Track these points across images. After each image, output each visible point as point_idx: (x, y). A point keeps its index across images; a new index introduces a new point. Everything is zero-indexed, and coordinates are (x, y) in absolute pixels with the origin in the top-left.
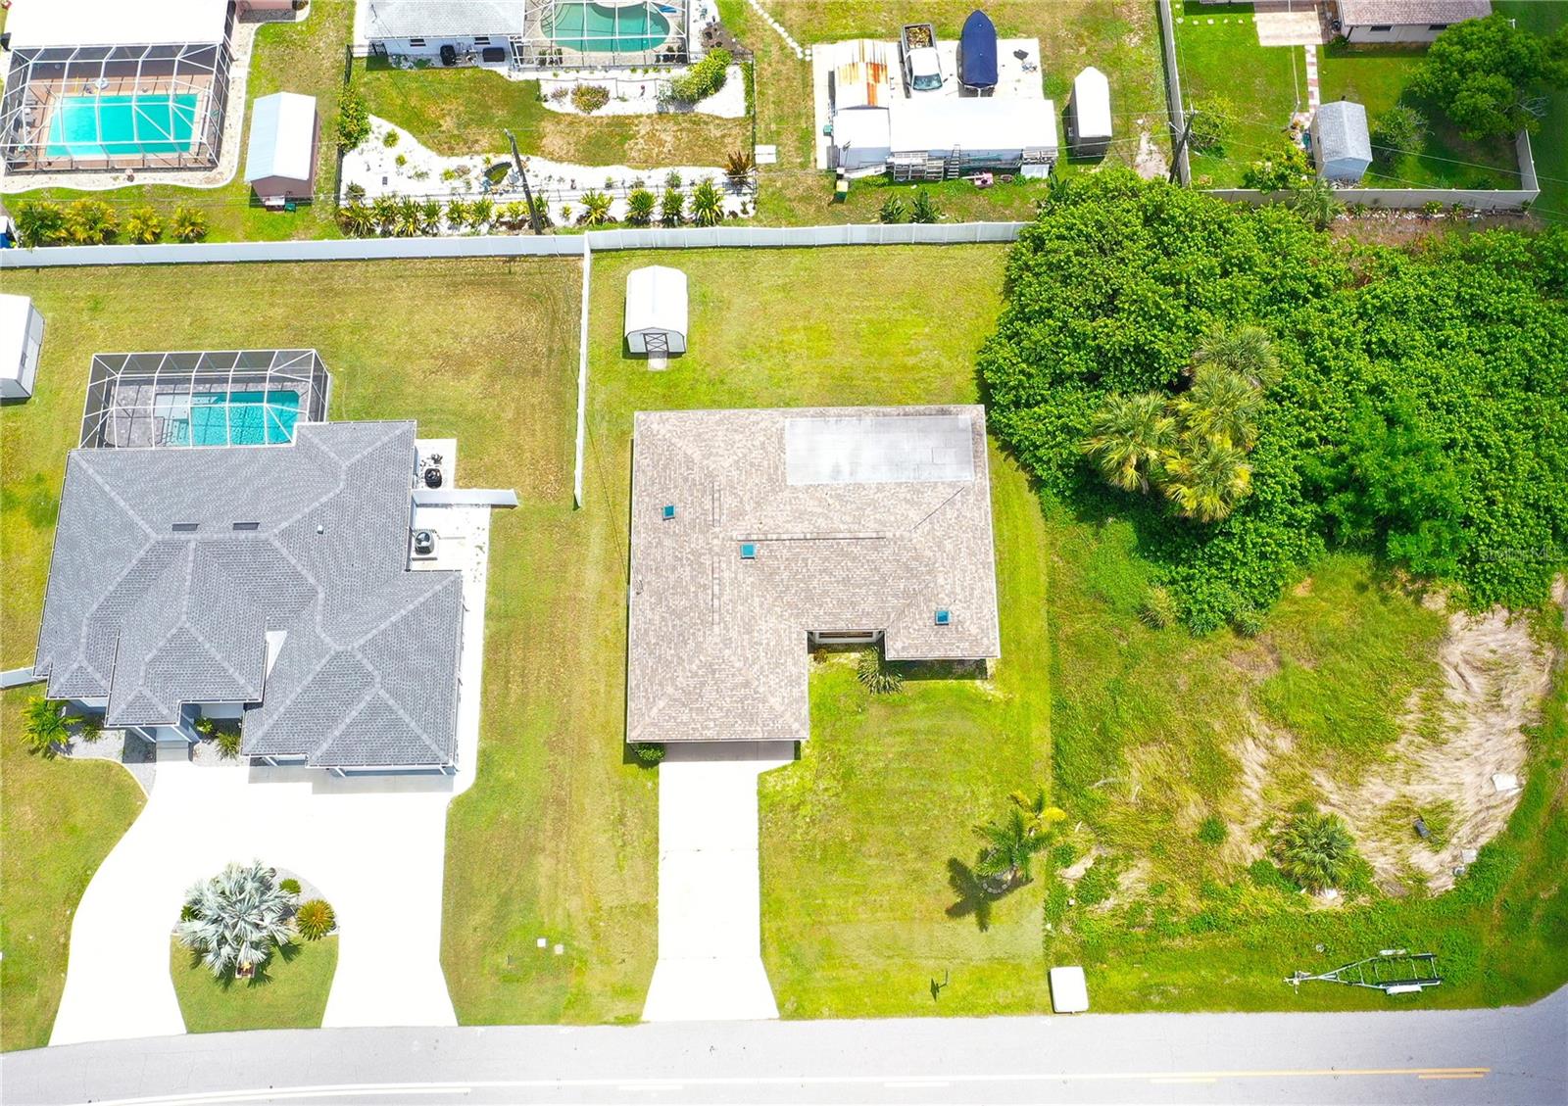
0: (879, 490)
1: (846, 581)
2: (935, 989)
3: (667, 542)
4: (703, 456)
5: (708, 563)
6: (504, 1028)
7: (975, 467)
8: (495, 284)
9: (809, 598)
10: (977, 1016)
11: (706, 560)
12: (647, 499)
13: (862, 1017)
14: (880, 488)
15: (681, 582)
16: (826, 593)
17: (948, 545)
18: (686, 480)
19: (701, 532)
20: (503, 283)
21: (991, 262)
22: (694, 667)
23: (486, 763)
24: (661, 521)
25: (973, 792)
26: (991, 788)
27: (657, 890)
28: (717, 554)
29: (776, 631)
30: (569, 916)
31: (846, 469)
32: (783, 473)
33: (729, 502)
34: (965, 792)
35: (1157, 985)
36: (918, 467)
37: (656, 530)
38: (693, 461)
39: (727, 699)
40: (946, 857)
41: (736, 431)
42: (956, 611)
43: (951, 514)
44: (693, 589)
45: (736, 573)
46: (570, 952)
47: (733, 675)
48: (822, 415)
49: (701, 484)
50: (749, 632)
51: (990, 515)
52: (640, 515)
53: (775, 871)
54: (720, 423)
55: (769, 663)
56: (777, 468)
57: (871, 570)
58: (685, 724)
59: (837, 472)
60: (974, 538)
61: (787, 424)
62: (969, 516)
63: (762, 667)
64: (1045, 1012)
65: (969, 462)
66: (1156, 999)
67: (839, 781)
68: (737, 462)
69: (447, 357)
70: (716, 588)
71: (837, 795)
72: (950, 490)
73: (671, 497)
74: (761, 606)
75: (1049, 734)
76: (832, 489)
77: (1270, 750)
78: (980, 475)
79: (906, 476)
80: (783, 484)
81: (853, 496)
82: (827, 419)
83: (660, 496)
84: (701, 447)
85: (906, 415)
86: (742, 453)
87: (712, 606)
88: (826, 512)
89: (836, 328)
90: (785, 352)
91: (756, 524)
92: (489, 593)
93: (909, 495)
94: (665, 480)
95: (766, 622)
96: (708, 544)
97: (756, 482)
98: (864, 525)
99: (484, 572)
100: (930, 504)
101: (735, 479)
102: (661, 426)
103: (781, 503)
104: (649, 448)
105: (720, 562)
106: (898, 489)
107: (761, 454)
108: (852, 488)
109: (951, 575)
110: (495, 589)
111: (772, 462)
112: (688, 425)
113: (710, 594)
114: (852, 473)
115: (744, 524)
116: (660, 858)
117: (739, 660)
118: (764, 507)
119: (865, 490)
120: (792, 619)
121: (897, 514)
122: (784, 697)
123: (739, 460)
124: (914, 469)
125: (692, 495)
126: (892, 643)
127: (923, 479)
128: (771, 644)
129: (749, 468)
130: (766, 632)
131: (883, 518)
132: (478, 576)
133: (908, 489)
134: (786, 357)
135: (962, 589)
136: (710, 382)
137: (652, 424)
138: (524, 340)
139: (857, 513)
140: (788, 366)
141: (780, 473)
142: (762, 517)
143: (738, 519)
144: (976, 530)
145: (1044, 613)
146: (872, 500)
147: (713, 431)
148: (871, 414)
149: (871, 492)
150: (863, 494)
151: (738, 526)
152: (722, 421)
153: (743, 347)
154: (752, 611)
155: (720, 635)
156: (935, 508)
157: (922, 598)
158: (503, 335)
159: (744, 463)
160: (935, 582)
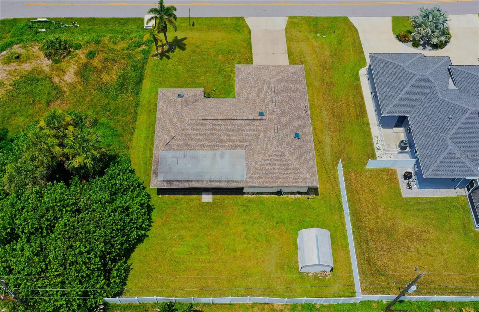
0: (203, 145)
1: (219, 108)
3: (296, 125)
4: (284, 155)
6: (332, 16)
7: (159, 157)
9: (235, 105)
11: (279, 112)
12: (308, 146)
13: (217, 17)
14: (202, 147)
15: (289, 108)
16: (228, 106)
17: (175, 120)
18: (291, 146)
19: (282, 122)
24: (300, 134)
25: (174, 67)
26: (167, 69)
27: (287, 45)
29: (248, 94)
30: (316, 41)
31: (218, 156)
33: (271, 134)
34: (177, 67)
36: (185, 157)
37: (302, 132)
38: (289, 153)
39: (266, 71)
40: (186, 51)
41: (270, 172)
42: (175, 98)
43: (172, 133)
44: (284, 103)
45: (266, 108)
46: (314, 35)
48: (228, 182)
49: (284, 142)
50: (259, 90)
51: (155, 139)
52: (310, 141)
53: (246, 48)
54: (277, 178)
55: (251, 82)
56: (250, 156)
57: (208, 110)
58: (282, 67)
59: (222, 156)
60: (163, 128)
61: (245, 177)
62: (164, 136)
67: (223, 70)
70: (274, 100)
71: (224, 66)
72: (172, 145)
73: (296, 142)
74: (255, 100)
75: (143, 85)
76: (224, 146)
78: (157, 155)
79: (190, 153)
80: (247, 150)
81: (215, 142)
82: (226, 179)
83: (302, 145)
84: (285, 161)
85: (188, 181)
86: (266, 157)
87: (275, 94)
88: (227, 132)
89: (220, 252)
90: (246, 238)
91: (259, 126)
92: (370, 132)
93: (190, 142)
94: (300, 151)
95: (252, 96)
96: (279, 117)
97: (259, 146)
98: (211, 124)
99: (374, 140)
100: (181, 136)
101: (268, 144)
102: (305, 177)
103: (247, 138)
104: (310, 168)
105: (273, 110)
106: (195, 146)
107: (257, 159)
108: (215, 147)
109: (175, 109)
110: (368, 134)
111: (252, 157)
112: (293, 177)
113: (276, 99)
114: (215, 155)
115: (264, 126)
116: (287, 52)
117: (263, 79)
118: (255, 136)
119: (210, 146)
120: (242, 100)
121: (196, 130)
122: (245, 74)
123: (267, 153)
124: (186, 156)
125: (287, 139)
126: (202, 93)
127: (183, 152)
128: (250, 89)
129: (263, 151)
130: (252, 92)
131: (202, 127)
132: (376, 138)
133: (190, 146)
134: (246, 235)
135: (171, 106)
136: (283, 223)
137: (310, 178)
138: (382, 249)
139: (214, 131)
140: (244, 230)
141: (248, 154)
142: (255, 130)
143: (266, 128)
144: (162, 131)
145: (137, 124)
146: (206, 140)
147: (280, 172)
148: (205, 182)
149: (207, 145)
150: (211, 143)
151: (266, 125)
152: (276, 179)
153: (268, 241)
154: (258, 97)
155: (271, 84)
156: (179, 134)
157: (188, 103)
158: (394, 252)
159: (265, 152)
160: (182, 106)
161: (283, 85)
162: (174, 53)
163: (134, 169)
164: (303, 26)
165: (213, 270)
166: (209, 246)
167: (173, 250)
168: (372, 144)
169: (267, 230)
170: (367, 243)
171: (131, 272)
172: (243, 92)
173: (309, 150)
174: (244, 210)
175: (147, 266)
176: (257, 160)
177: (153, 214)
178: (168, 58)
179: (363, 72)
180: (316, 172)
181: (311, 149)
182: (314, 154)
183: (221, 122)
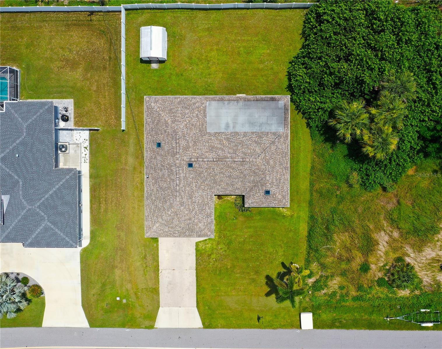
0: (244, 136)
1: (230, 177)
2: (259, 318)
3: (159, 158)
4: (172, 121)
5: (174, 170)
6: (106, 329)
7: (284, 125)
8: (85, 25)
9: (215, 182)
10: (274, 329)
11: (173, 168)
12: (150, 137)
13: (232, 328)
14: (245, 134)
15: (164, 176)
16: (221, 181)
17: (271, 162)
18: (165, 132)
19: (172, 156)
20: (89, 25)
21: (298, 18)
22: (169, 213)
23: (93, 235)
24: (155, 148)
25: (276, 251)
26: (283, 249)
27: (159, 283)
28: (178, 167)
29: (202, 196)
30: (127, 290)
31: (231, 125)
32: (206, 127)
33: (183, 143)
34: (273, 251)
35: (338, 319)
36: (261, 125)
37: (154, 151)
38: (168, 124)
39: (183, 224)
40: (265, 274)
41: (186, 108)
42: (273, 190)
43: (273, 148)
44: (169, 180)
45: (186, 174)
46: (128, 302)
47: (184, 216)
48: (222, 100)
49: (171, 135)
50: (191, 198)
51: (289, 146)
52: (147, 143)
53: (202, 278)
54: (179, 103)
55: (199, 210)
56: (203, 125)
57: (240, 173)
58: (167, 232)
59: (227, 126)
60: (282, 157)
61: (207, 104)
62: (280, 147)
63: (196, 212)
64: (297, 328)
65: (282, 123)
66: (337, 324)
67: (226, 246)
68: (186, 125)
69: (67, 60)
70: (178, 181)
71: (225, 251)
72: (273, 137)
73: (160, 138)
74: (196, 186)
75: (306, 228)
76: (225, 135)
77: (390, 236)
78: (286, 129)
79: (256, 129)
80: (205, 132)
81: (234, 139)
82: (224, 102)
83: (155, 136)
84: (171, 116)
85: (257, 100)
86: (188, 120)
87: (176, 189)
88: (222, 147)
89: (230, 50)
90: (208, 61)
91: (194, 153)
92: (91, 167)
93: (256, 139)
94: (157, 130)
95: (198, 193)
96: (174, 162)
97: (194, 132)
98: (237, 155)
99: (88, 158)
100: (265, 143)
101: (185, 133)
102: (155, 104)
103: (204, 142)
104: (150, 114)
105: (179, 170)
106: (252, 135)
107: (196, 120)
108: (233, 134)
109: (272, 175)
110: (93, 166)
111: (201, 123)
112: (166, 104)
113: (175, 183)
114: (234, 127)
115: (189, 153)
116: (160, 272)
117: (187, 210)
118: (197, 144)
119: (239, 135)
120: (208, 190)
121: (251, 149)
122: (205, 223)
123: (187, 124)
124: (259, 126)
125: (168, 139)
126: (247, 200)
127: (263, 130)
128: (200, 202)
129: (191, 126)
130: (198, 197)
131: (245, 151)
132: (86, 160)
133: (256, 135)
134: (208, 63)
135: (276, 180)
136: (177, 75)
137: (151, 103)
138: (99, 53)
139: (235, 148)
140: (209, 68)
141: (204, 127)
142: (197, 149)
143: (187, 150)
144: (283, 153)
145: (308, 179)
146: (242, 141)
147: (176, 107)
148: (242, 100)
149: (241, 137)
150: (238, 138)
151: (187, 154)
152: (181, 102)
153: (190, 58)
154: (192, 189)
155: (179, 201)
156: (267, 146)
157: (260, 184)
158: (90, 50)
159: (189, 125)
160: (265, 178)
161: (168, 203)
162: (277, 272)
163: (307, 128)
164: (139, 315)
165: (235, 33)
166: (239, 54)
167: (268, 51)
168: (91, 153)
169: (190, 68)
170: (110, 58)
171: (300, 32)
172: (206, 200)
173: (149, 133)
174: (209, 86)
175: (288, 37)
176: (196, 118)
177: (286, 83)
178: (283, 264)
179: (86, 242)
180: (146, 111)
181: (147, 135)
182: (146, 129)
183: (229, 156)
